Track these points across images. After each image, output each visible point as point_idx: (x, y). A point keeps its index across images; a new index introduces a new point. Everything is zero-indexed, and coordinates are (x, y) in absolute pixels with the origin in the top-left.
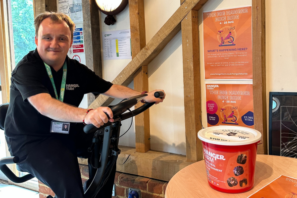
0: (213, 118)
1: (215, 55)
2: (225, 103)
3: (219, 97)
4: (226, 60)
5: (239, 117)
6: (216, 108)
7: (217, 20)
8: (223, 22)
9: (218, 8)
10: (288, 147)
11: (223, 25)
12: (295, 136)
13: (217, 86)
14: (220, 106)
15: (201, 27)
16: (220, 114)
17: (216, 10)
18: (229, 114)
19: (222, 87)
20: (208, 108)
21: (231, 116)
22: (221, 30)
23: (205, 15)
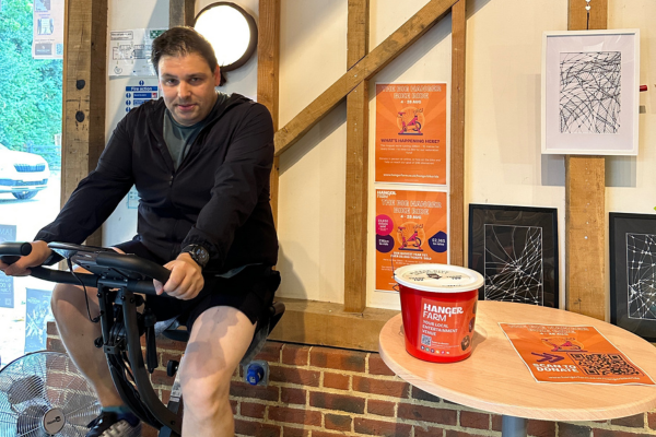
0: (385, 242)
1: (391, 147)
2: (405, 220)
3: (396, 210)
4: (409, 156)
5: (424, 240)
6: (390, 226)
7: (396, 96)
8: (405, 100)
9: (399, 81)
10: (494, 283)
11: (405, 105)
12: (503, 266)
13: (394, 193)
14: (397, 222)
15: (373, 104)
16: (396, 236)
17: (396, 82)
18: (411, 235)
19: (401, 194)
20: (377, 226)
21: (413, 239)
22: (402, 111)
23: (380, 88)
